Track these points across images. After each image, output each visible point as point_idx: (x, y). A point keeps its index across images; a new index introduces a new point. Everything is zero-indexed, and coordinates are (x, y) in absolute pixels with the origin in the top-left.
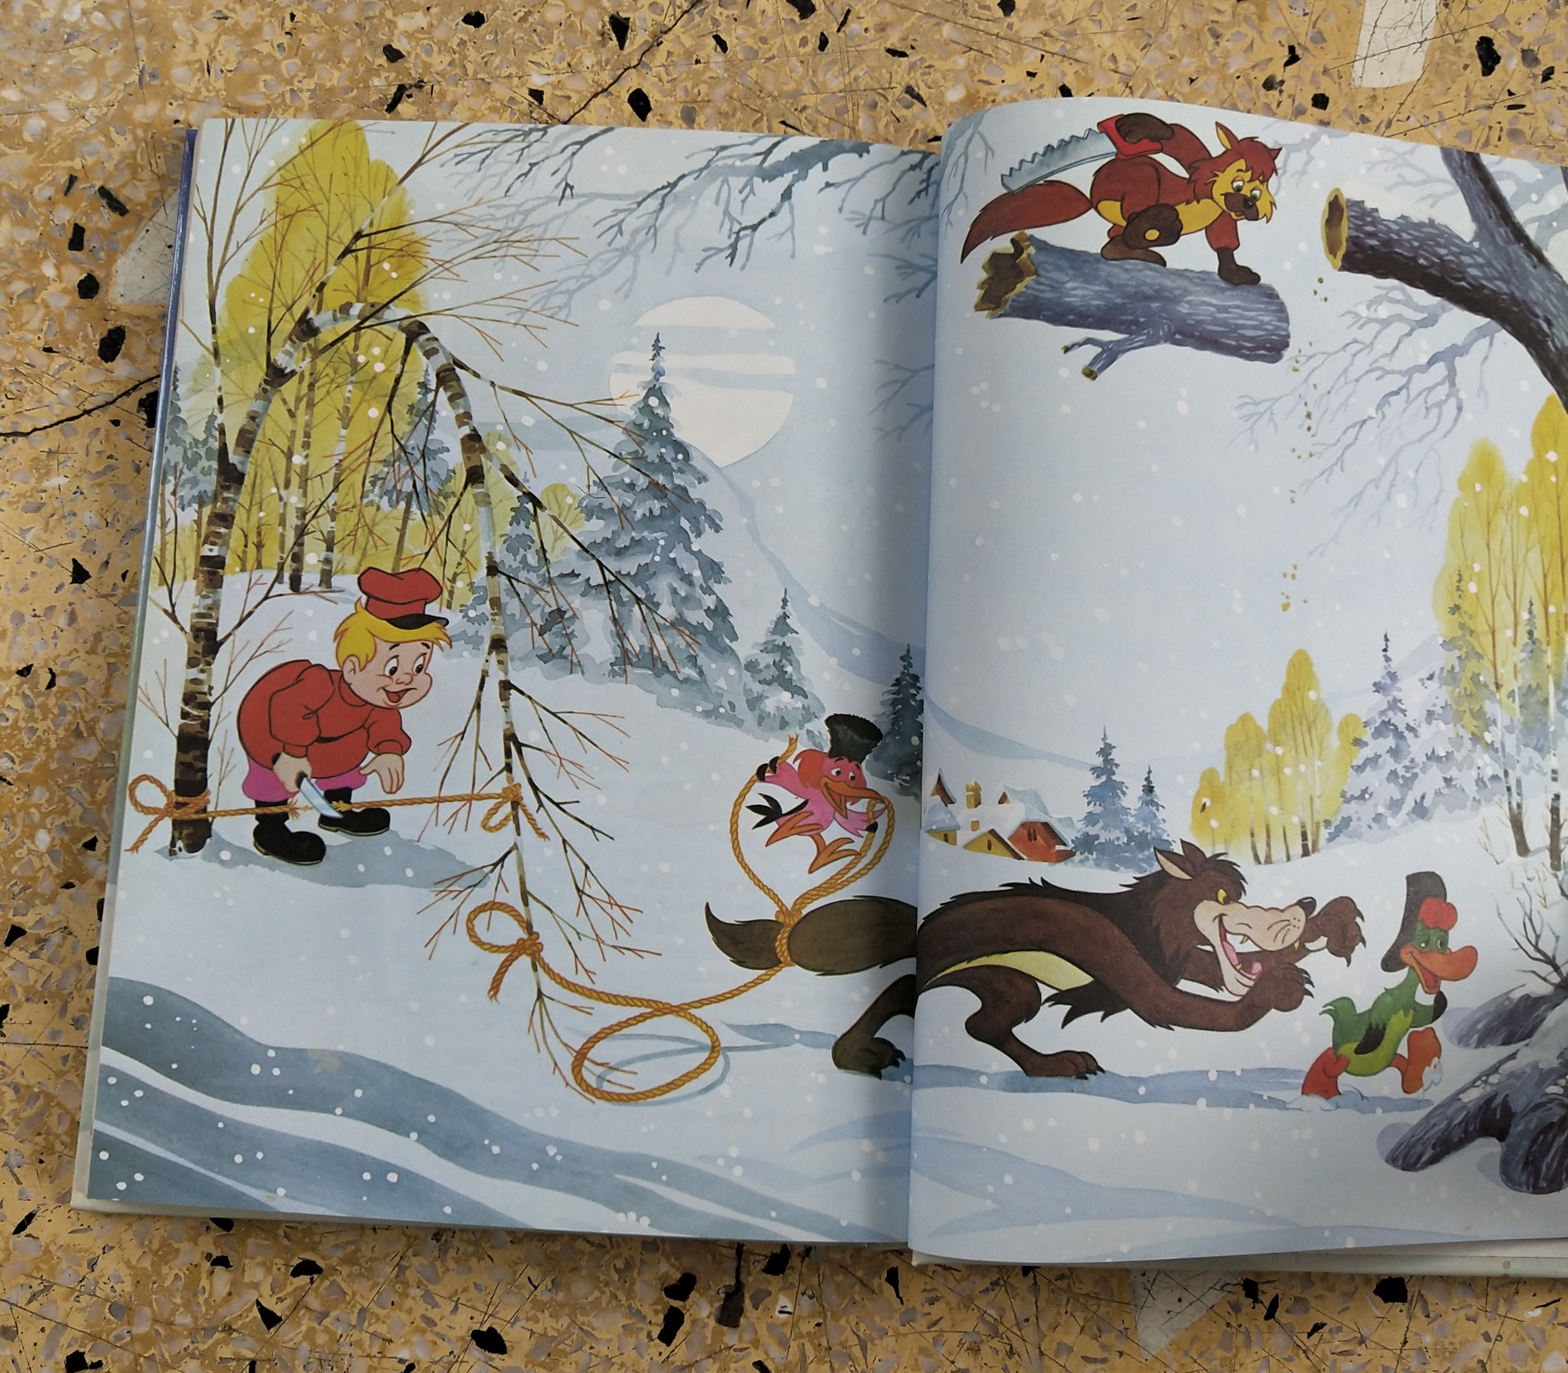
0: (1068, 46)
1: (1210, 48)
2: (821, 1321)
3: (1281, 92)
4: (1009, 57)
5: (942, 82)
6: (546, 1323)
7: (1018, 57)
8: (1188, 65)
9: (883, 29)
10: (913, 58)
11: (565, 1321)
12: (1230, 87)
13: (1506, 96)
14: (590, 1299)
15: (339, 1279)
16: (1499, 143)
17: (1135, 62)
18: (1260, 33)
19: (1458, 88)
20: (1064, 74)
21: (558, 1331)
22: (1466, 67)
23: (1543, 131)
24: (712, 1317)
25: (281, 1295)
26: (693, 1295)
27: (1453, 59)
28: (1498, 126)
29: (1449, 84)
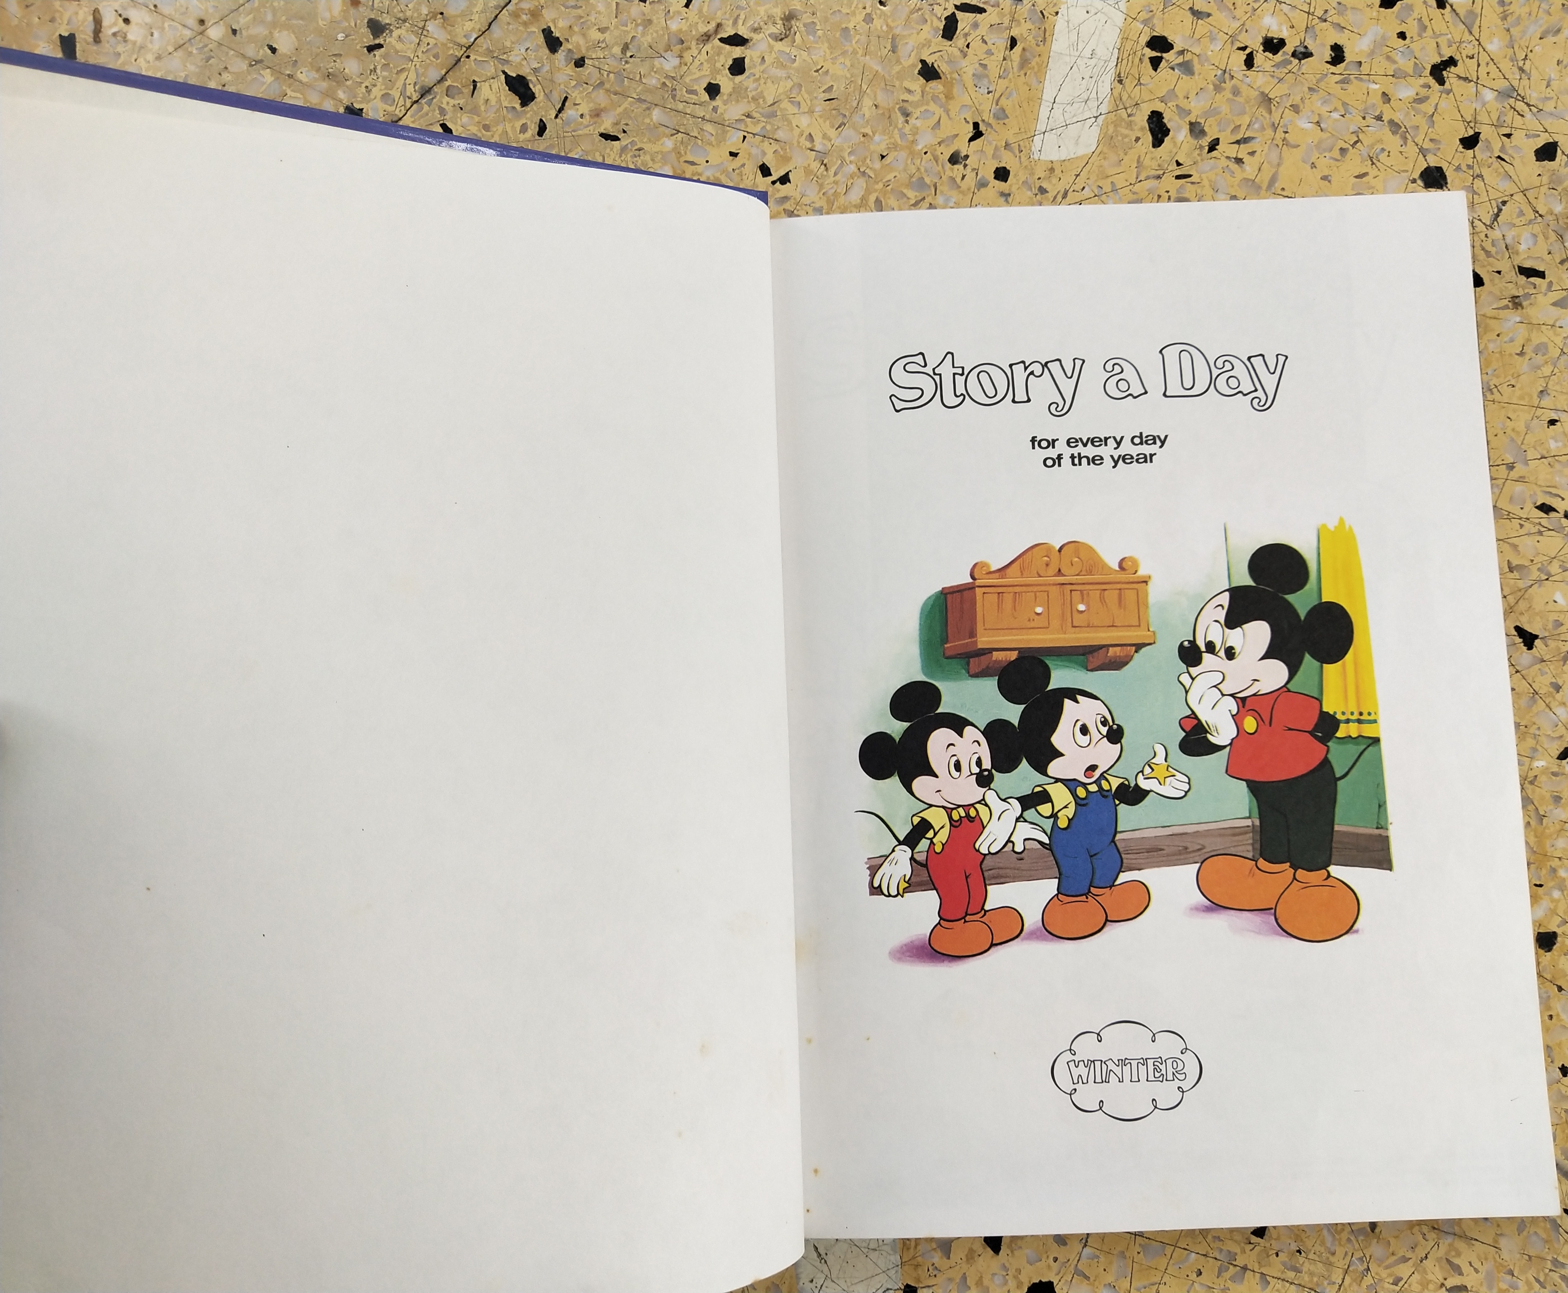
0: (768, 127)
1: (900, 126)
3: (965, 166)
4: (713, 139)
5: (651, 163)
7: (721, 139)
8: (880, 143)
9: (598, 115)
10: (625, 139)
12: (918, 161)
13: (1174, 167)
17: (830, 140)
18: (947, 112)
19: (1130, 160)
20: (765, 153)
22: (1137, 139)
27: (1126, 132)
28: (1167, 195)
29: (1122, 155)
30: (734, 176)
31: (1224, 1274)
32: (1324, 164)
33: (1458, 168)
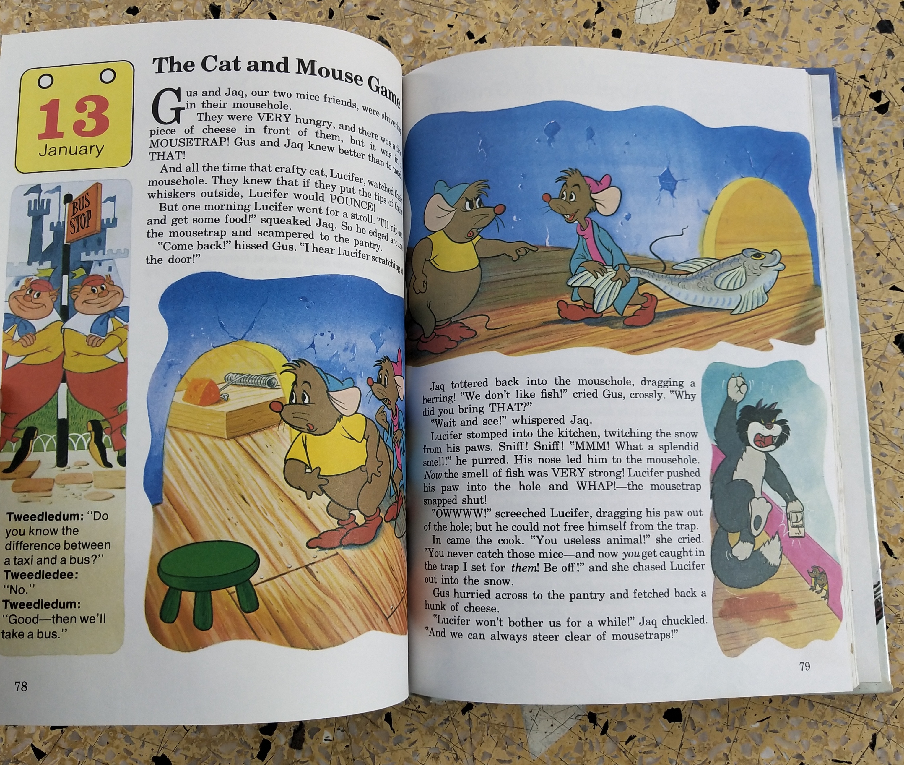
0: (471, 9)
1: (552, 6)
2: (348, 744)
3: (594, 29)
4: (437, 17)
5: (399, 33)
6: (194, 750)
7: (442, 16)
8: (540, 16)
9: (365, 5)
10: (383, 20)
11: (205, 749)
12: (564, 27)
13: (724, 25)
14: (218, 736)
15: (77, 730)
16: (720, 53)
17: (509, 15)
19: (696, 22)
20: (469, 25)
21: (201, 755)
22: (700, 9)
23: (745, 44)
24: (287, 744)
25: (45, 740)
26: (276, 732)
27: (693, 5)
28: (720, 43)
29: (691, 20)
30: (452, 39)
31: (786, 701)
32: (817, 20)
33: (900, 20)
